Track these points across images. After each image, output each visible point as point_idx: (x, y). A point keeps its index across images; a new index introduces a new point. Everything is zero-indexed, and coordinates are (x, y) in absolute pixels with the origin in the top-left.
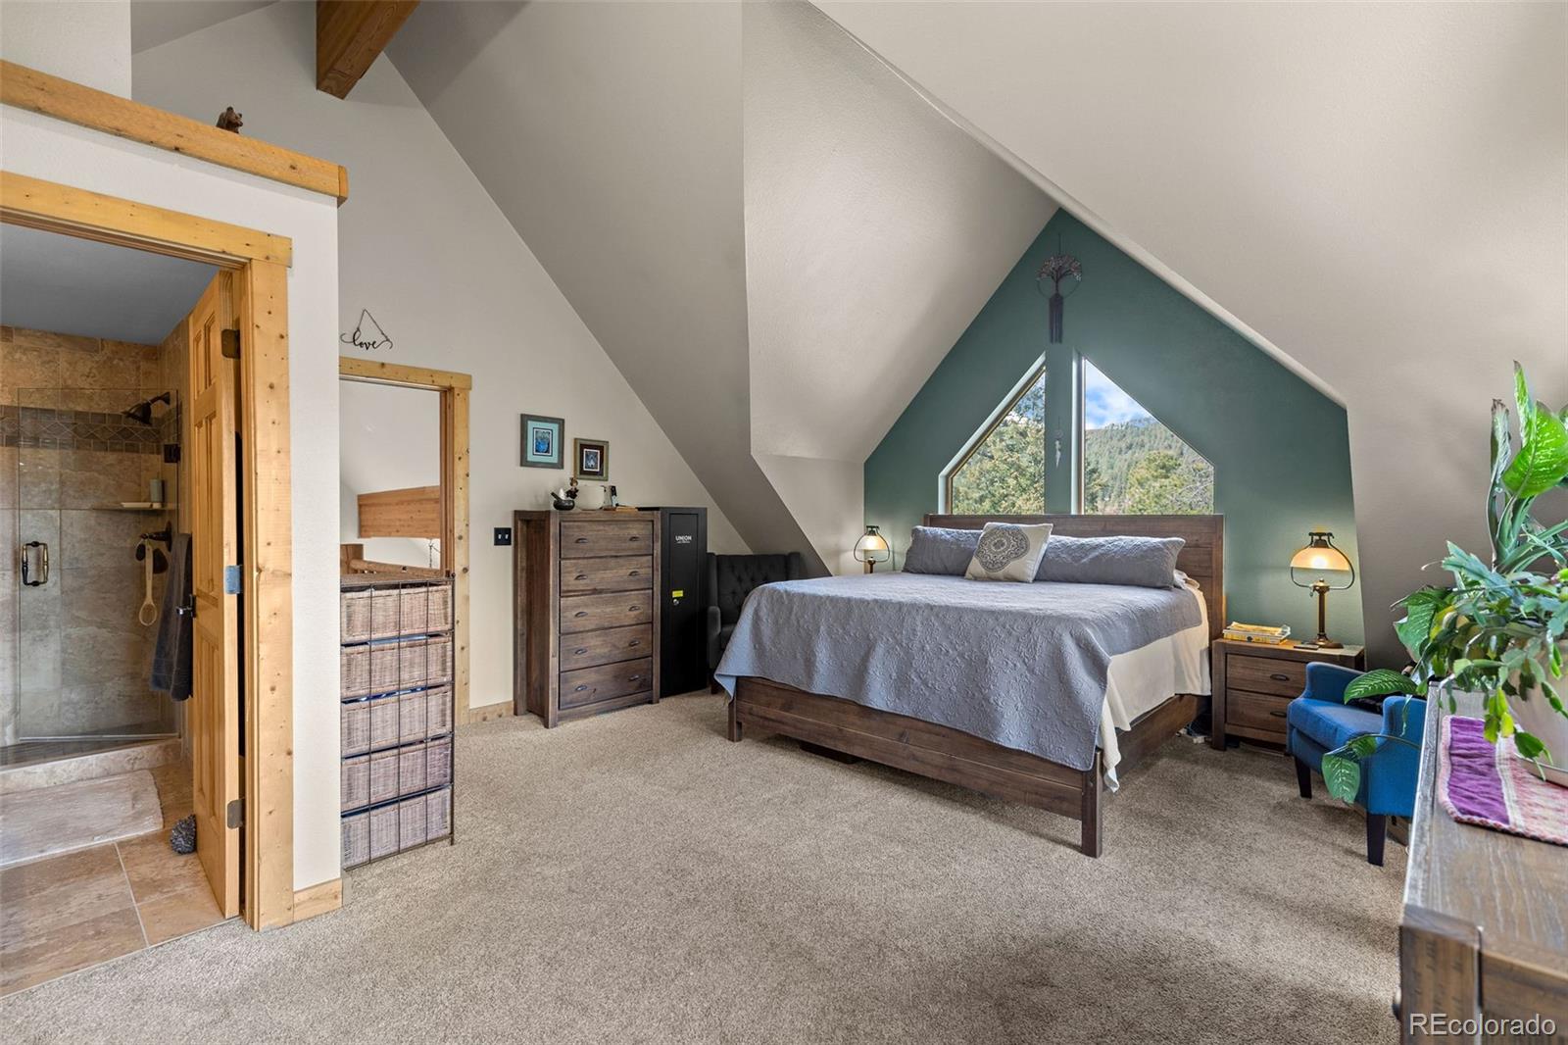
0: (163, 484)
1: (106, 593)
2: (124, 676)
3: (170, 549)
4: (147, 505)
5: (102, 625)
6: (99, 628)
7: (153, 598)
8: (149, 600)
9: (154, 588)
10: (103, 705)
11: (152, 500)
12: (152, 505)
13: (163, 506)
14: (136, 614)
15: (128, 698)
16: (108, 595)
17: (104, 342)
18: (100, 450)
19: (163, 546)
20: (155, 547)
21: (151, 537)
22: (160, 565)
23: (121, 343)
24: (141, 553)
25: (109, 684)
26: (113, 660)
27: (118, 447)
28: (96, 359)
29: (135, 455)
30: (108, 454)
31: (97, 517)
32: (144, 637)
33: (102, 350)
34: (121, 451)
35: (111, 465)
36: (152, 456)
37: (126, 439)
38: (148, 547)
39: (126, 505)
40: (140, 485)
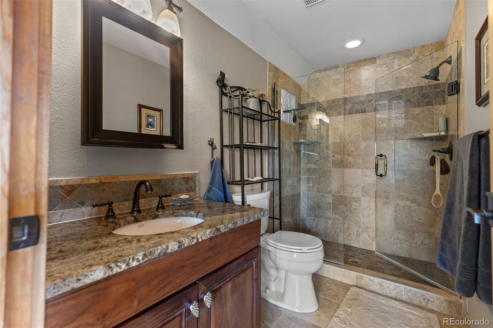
0: (447, 121)
1: (415, 184)
2: (425, 232)
3: (451, 159)
4: (437, 134)
5: (413, 201)
6: (411, 202)
7: (440, 190)
8: (438, 192)
9: (441, 185)
10: (414, 245)
11: (440, 130)
12: (440, 134)
13: (447, 133)
14: (431, 198)
15: (426, 246)
16: (416, 186)
17: (415, 49)
18: (412, 107)
19: (447, 157)
20: (442, 158)
21: (439, 151)
22: (445, 170)
23: (423, 46)
24: (432, 162)
25: (417, 235)
26: (419, 222)
27: (421, 104)
28: (411, 59)
29: (430, 107)
30: (416, 108)
31: (411, 143)
32: (436, 213)
33: (414, 53)
34: (423, 106)
35: (418, 115)
36: (440, 106)
37: (425, 99)
38: (437, 157)
39: (426, 135)
40: (433, 124)
